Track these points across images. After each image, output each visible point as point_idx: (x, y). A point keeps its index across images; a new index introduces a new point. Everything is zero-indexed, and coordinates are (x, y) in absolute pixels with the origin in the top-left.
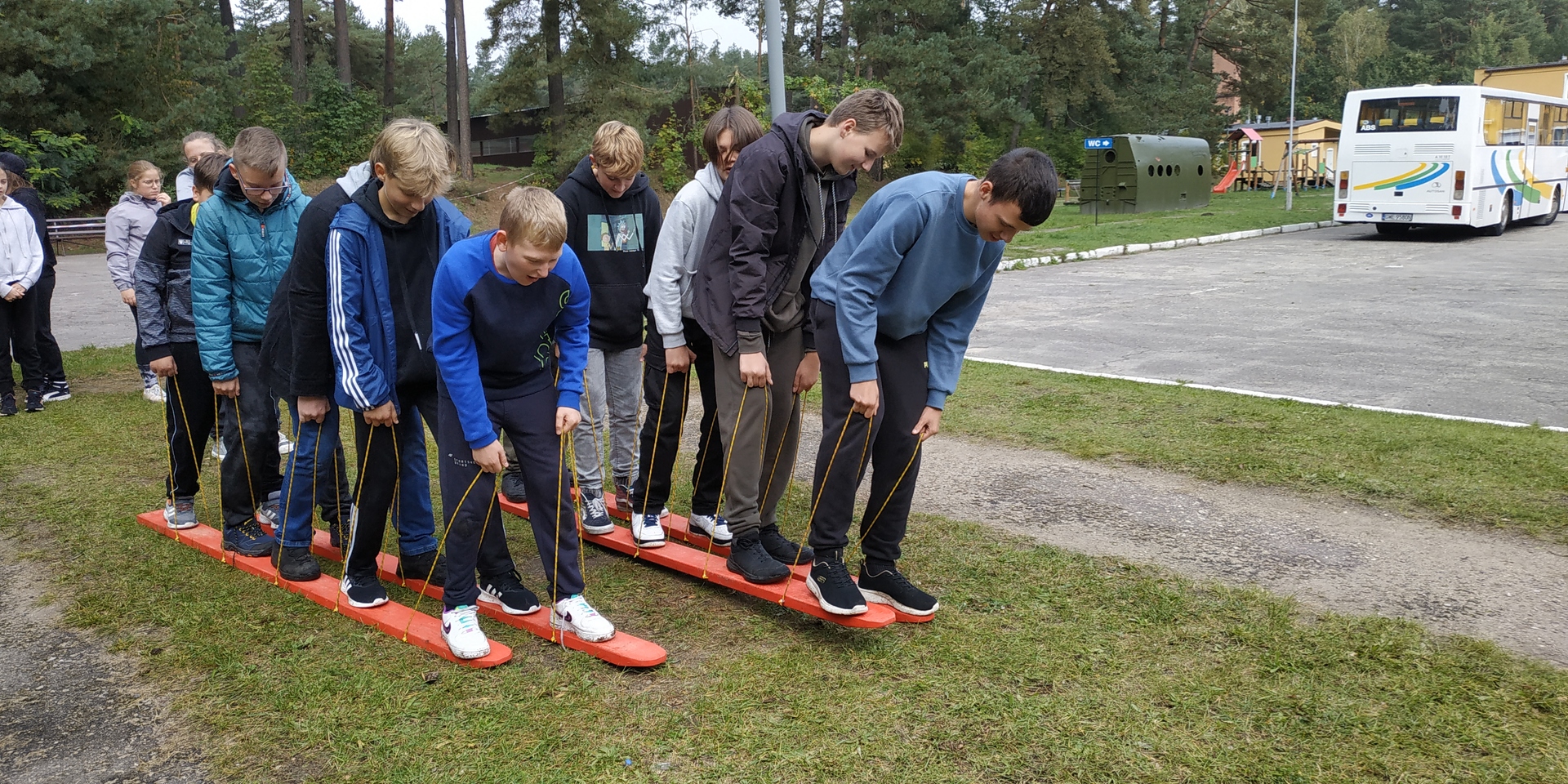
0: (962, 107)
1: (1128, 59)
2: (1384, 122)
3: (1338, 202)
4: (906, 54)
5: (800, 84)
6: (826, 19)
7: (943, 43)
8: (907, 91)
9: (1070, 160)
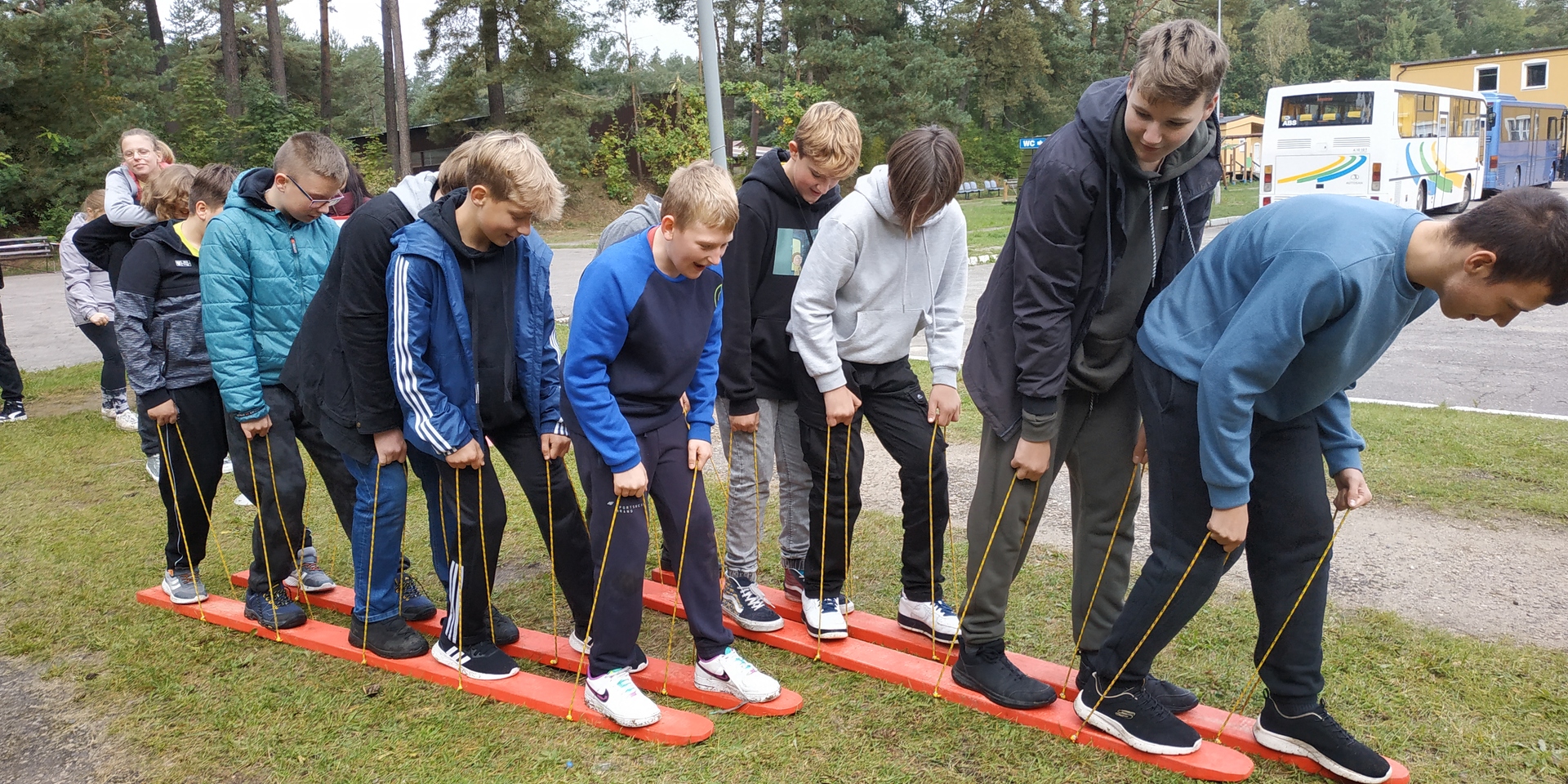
0: (902, 109)
1: (1060, 59)
2: (1307, 117)
3: (1263, 195)
4: (845, 59)
5: (742, 89)
6: (766, 24)
7: (881, 47)
8: (847, 95)
9: (1008, 160)
